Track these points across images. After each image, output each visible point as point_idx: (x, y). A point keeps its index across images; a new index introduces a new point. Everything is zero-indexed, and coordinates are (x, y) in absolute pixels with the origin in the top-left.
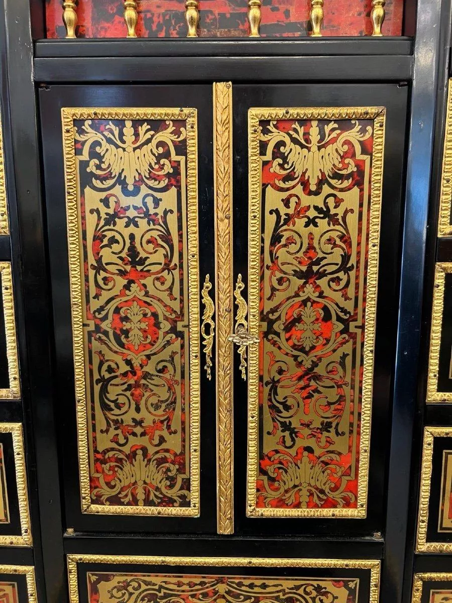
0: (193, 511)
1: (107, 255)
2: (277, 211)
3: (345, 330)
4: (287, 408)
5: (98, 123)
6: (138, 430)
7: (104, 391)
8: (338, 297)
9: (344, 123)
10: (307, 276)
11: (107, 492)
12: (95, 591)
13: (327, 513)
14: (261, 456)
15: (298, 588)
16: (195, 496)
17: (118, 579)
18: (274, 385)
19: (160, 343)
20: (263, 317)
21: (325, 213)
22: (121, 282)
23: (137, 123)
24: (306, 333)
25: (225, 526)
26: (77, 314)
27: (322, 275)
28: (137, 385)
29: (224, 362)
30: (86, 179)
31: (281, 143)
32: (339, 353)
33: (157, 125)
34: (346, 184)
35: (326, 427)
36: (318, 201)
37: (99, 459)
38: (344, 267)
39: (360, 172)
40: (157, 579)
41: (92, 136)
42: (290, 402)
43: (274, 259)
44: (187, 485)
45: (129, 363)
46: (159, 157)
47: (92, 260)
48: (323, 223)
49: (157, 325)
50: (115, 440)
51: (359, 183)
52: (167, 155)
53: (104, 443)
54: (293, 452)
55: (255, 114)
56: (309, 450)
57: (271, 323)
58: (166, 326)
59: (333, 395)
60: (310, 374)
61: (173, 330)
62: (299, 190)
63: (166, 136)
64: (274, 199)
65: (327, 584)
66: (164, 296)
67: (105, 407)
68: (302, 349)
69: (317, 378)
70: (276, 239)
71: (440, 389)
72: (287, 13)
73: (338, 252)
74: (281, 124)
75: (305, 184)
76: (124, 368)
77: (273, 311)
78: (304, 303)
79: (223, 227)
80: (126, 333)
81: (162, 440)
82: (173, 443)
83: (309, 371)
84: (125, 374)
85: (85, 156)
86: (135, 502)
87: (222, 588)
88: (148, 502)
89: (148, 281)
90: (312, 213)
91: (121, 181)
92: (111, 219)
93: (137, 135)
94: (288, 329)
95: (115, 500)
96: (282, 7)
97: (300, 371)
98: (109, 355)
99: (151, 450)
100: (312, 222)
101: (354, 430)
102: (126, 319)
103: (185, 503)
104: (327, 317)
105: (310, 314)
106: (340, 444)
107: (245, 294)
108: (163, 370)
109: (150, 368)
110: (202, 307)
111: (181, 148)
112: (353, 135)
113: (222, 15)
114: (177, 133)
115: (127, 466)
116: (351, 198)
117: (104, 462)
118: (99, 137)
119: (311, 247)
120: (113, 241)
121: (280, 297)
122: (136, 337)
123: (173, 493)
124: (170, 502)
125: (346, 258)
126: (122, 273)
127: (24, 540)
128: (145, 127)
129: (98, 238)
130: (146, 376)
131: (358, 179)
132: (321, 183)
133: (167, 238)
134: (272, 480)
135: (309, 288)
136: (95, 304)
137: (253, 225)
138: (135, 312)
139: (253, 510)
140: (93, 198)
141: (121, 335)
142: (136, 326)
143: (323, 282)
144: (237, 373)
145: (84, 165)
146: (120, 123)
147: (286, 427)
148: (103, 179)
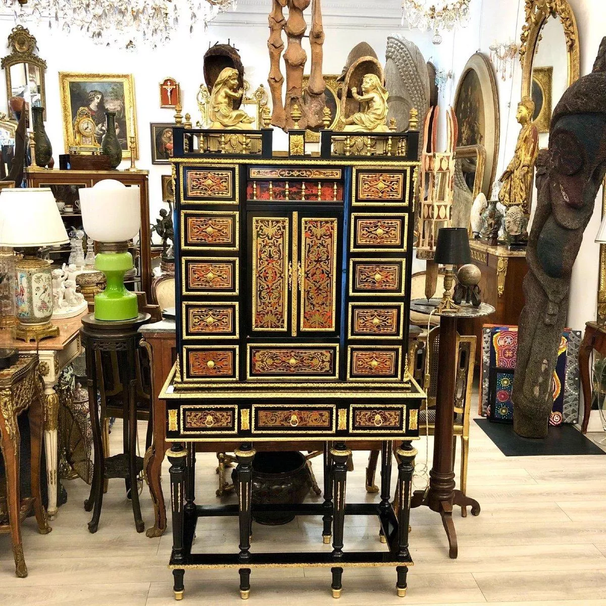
0: (285, 329)
1: (263, 256)
2: (309, 244)
3: (328, 276)
4: (312, 299)
5: (262, 221)
6: (270, 305)
7: (260, 294)
8: (326, 267)
9: (327, 222)
10: (317, 261)
11: (260, 324)
12: (255, 356)
13: (323, 329)
14: (305, 313)
15: (315, 353)
16: (286, 325)
17: (262, 351)
18: (308, 292)
19: (277, 280)
20: (305, 273)
21: (322, 245)
22: (266, 263)
23: (272, 221)
24: (317, 277)
25: (294, 334)
26: (254, 272)
27: (321, 261)
28: (270, 292)
29: (294, 286)
30: (258, 235)
31: (310, 227)
32: (326, 283)
33: (278, 222)
34: (327, 237)
35: (323, 304)
36: (320, 242)
37: (258, 314)
38: (327, 259)
39: (331, 235)
40: (274, 351)
41: (260, 224)
42: (313, 297)
43: (308, 256)
44: (283, 322)
45: (268, 285)
46: (278, 230)
47: (259, 257)
48: (321, 247)
49: (276, 275)
50: (263, 308)
51: (331, 237)
52: (280, 229)
53: (260, 309)
54: (314, 311)
55: (303, 219)
56: (318, 311)
57: (308, 274)
58: (278, 275)
59: (325, 295)
60: (318, 289)
61: (280, 276)
62: (315, 239)
63: (280, 225)
64: (309, 241)
65: (324, 352)
66: (278, 267)
67: (260, 298)
68: (316, 282)
69: (321, 290)
70: (309, 251)
71: (353, 292)
72: (312, 191)
73: (326, 255)
74: (310, 222)
75: (317, 237)
76: (266, 287)
77: (308, 271)
78: (317, 269)
79: (295, 248)
80: (267, 277)
81: (276, 308)
82: (280, 309)
83: (318, 288)
84: (266, 289)
85: (258, 229)
86: (268, 327)
87: (293, 354)
88: (272, 327)
89: (274, 263)
90: (319, 245)
91: (268, 236)
92: (265, 246)
93: (272, 224)
94: (312, 276)
95: (262, 327)
96: (311, 190)
97: (315, 288)
98: (262, 283)
99: (273, 311)
100: (318, 247)
101: (331, 304)
102: (267, 273)
103: (282, 327)
104: (323, 273)
105: (318, 272)
106: (327, 309)
107: (300, 266)
108: (277, 288)
109: (273, 287)
110: (289, 270)
111: (284, 228)
112: (329, 225)
113: (295, 192)
114: (283, 224)
115: (266, 316)
116: (329, 241)
117: (259, 315)
118: (262, 224)
119: (318, 254)
120: (265, 252)
121: (310, 267)
122: (270, 278)
123: (279, 324)
124: (278, 327)
125: (328, 256)
126: (267, 260)
127: (237, 337)
128: (275, 222)
129: (261, 251)
130: (273, 289)
131: (331, 236)
132: (321, 237)
133: (279, 251)
134: (308, 320)
135: (318, 265)
136: (259, 269)
137: (303, 248)
138: (270, 272)
139: (302, 329)
140: (260, 240)
141: (265, 278)
142: (270, 276)
143: (322, 263)
144: (298, 288)
145: (258, 232)
146: (268, 221)
147: (312, 304)
148: (263, 235)
